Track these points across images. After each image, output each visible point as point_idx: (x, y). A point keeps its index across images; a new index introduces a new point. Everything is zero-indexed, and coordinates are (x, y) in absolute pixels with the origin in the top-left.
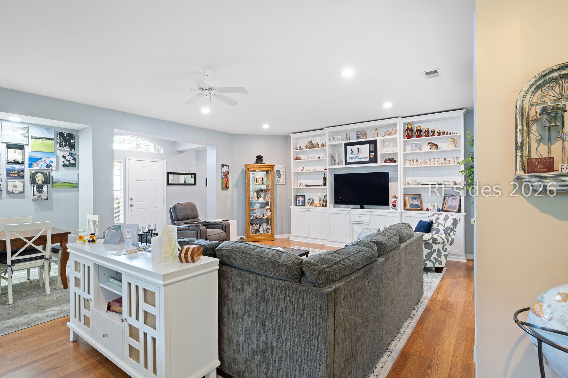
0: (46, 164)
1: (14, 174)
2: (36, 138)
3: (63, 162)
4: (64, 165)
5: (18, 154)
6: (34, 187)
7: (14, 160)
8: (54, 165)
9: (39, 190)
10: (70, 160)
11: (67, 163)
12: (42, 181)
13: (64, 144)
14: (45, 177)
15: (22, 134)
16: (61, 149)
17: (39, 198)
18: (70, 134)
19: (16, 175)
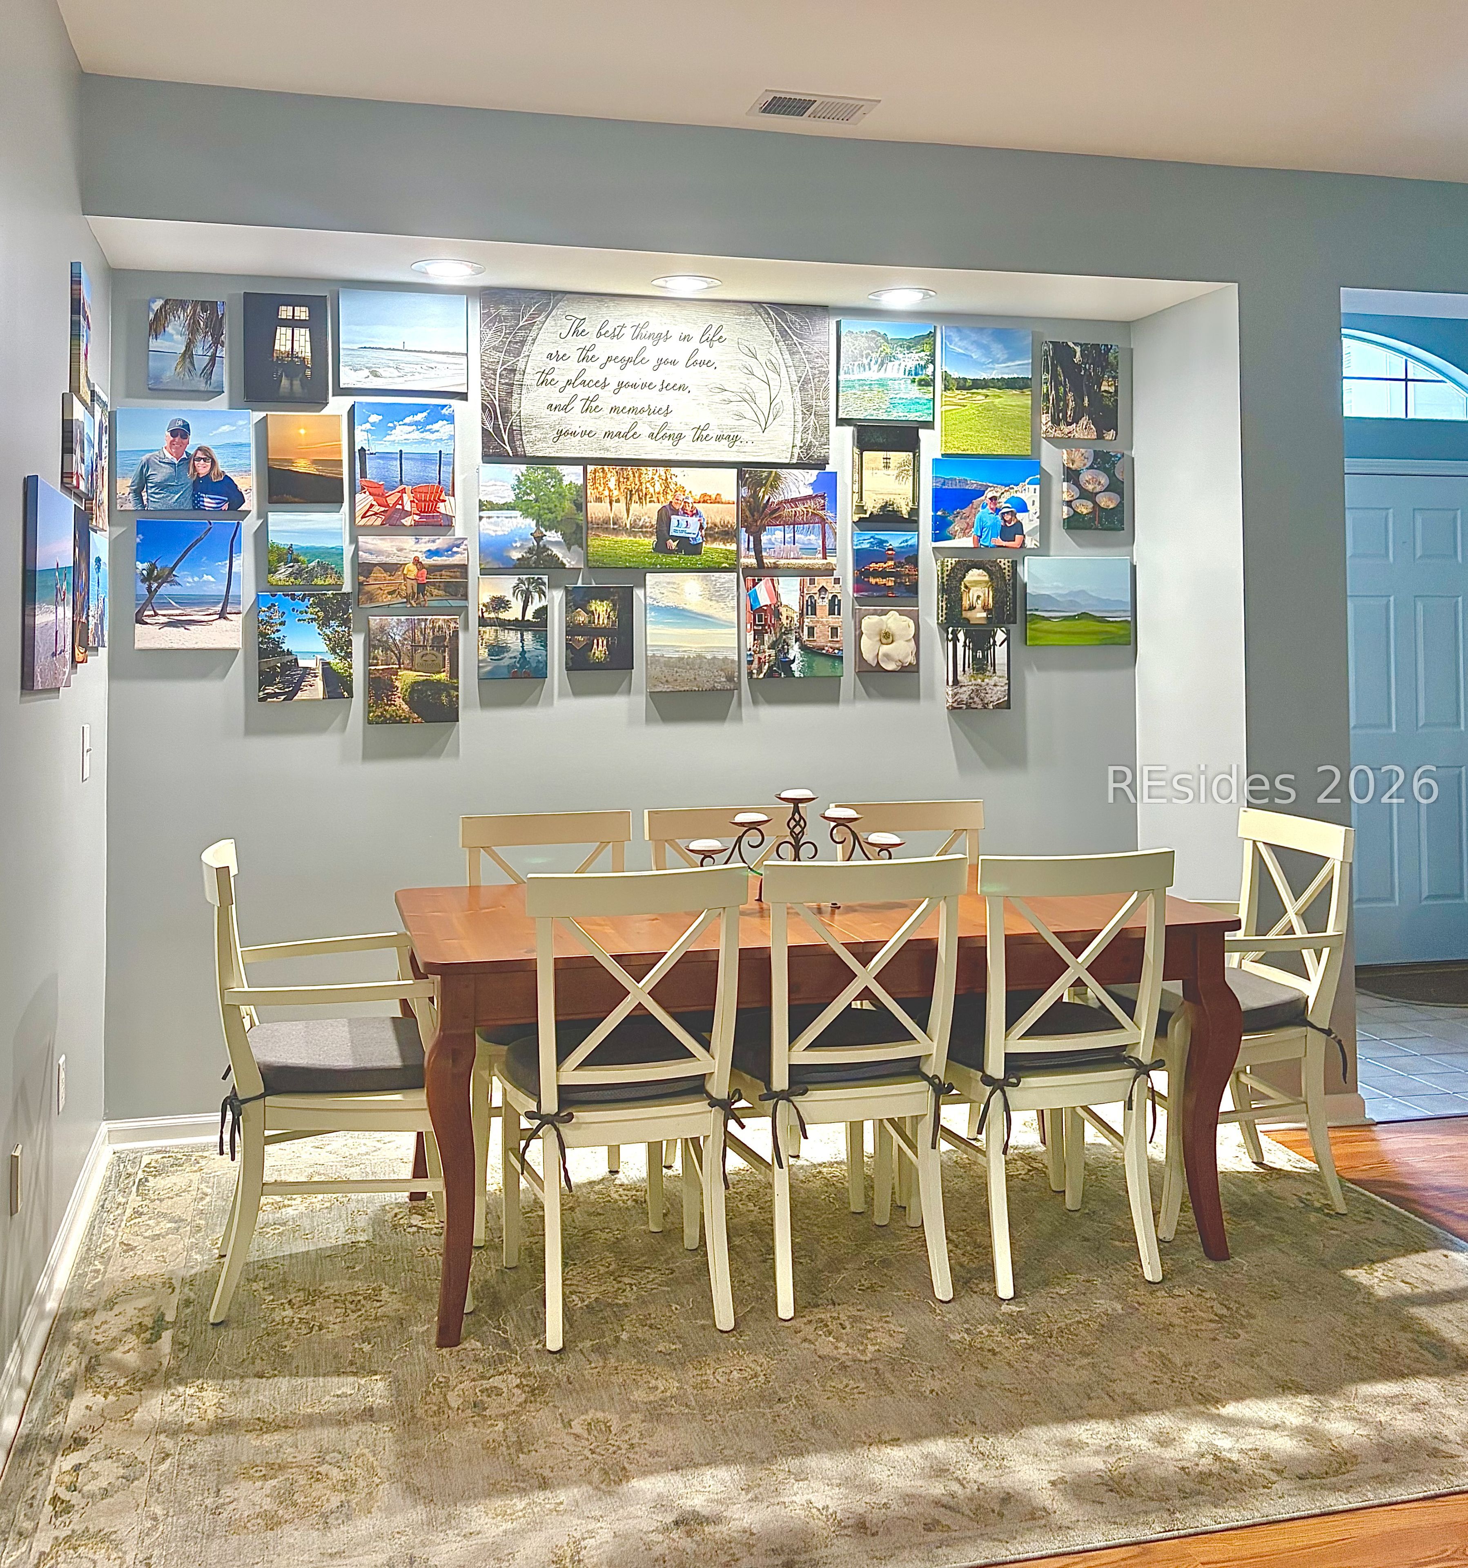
0: (999, 517)
1: (884, 574)
2: (963, 385)
3: (1069, 503)
4: (1074, 523)
5: (898, 475)
6: (955, 640)
7: (883, 508)
8: (1029, 521)
9: (974, 657)
10: (1098, 489)
11: (1084, 508)
12: (985, 608)
13: (1071, 404)
14: (995, 591)
15: (910, 373)
16: (1058, 434)
17: (976, 699)
18: (1096, 346)
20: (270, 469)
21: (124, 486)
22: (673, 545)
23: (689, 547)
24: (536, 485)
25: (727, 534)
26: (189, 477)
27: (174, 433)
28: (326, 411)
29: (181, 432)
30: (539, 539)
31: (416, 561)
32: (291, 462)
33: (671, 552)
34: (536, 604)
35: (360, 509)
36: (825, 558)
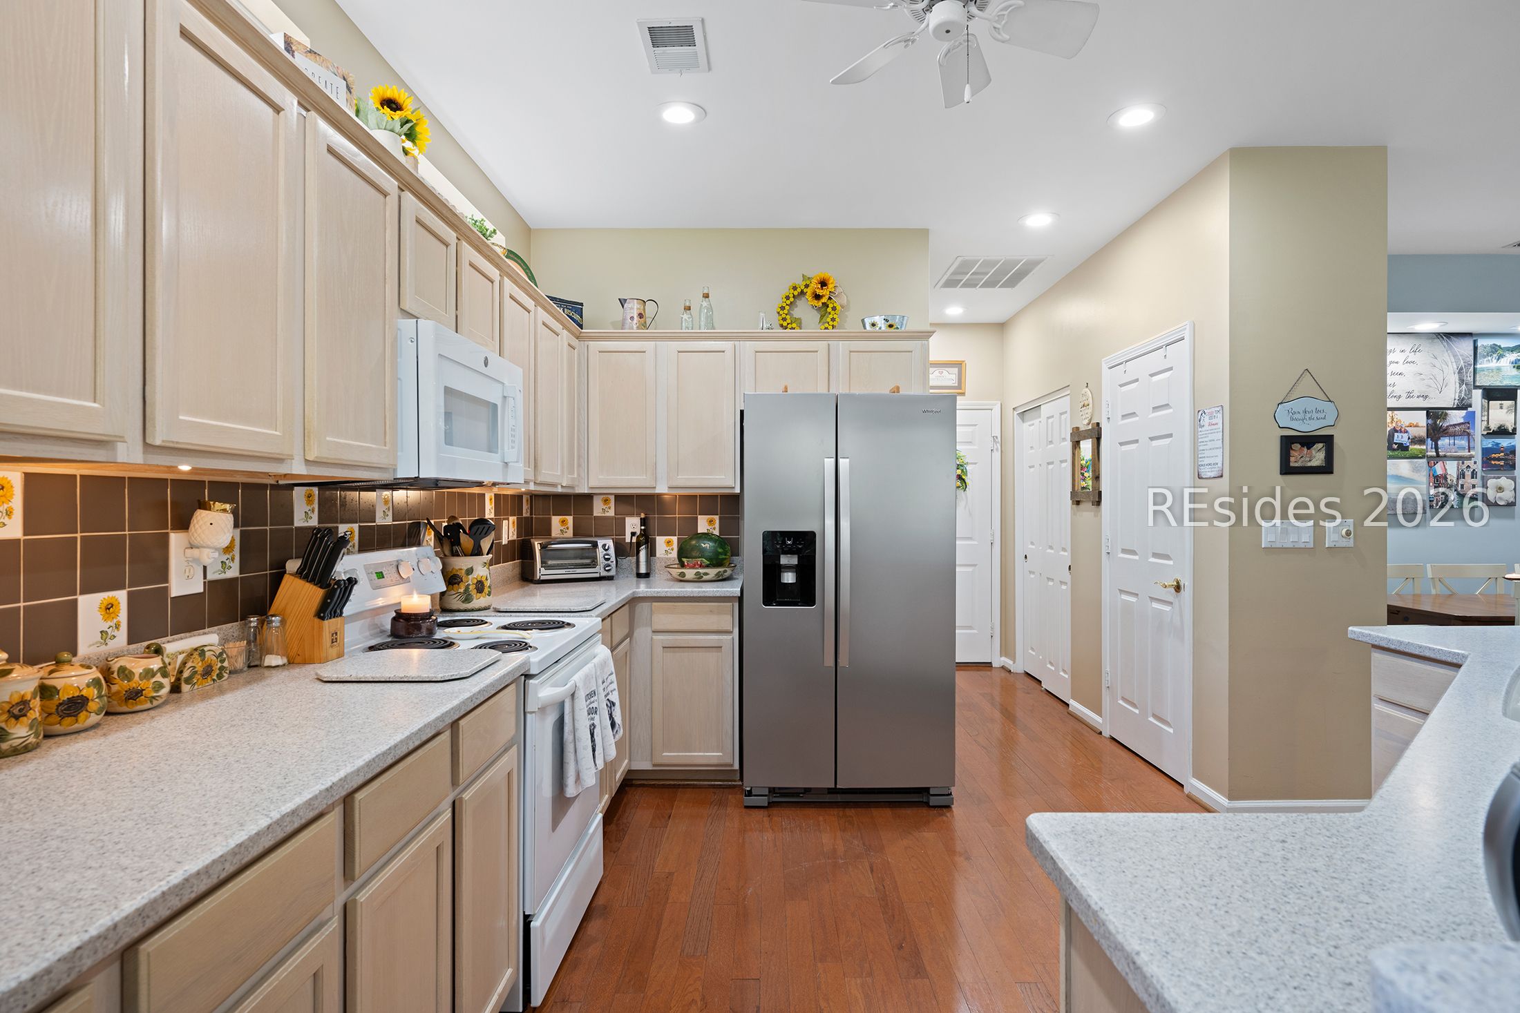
1: (1499, 459)
5: (1507, 412)
7: (1499, 428)
15: (1512, 363)
19: (1502, 463)
22: (1396, 447)
23: (1402, 447)
25: (1421, 441)
33: (1394, 450)
36: (1469, 452)
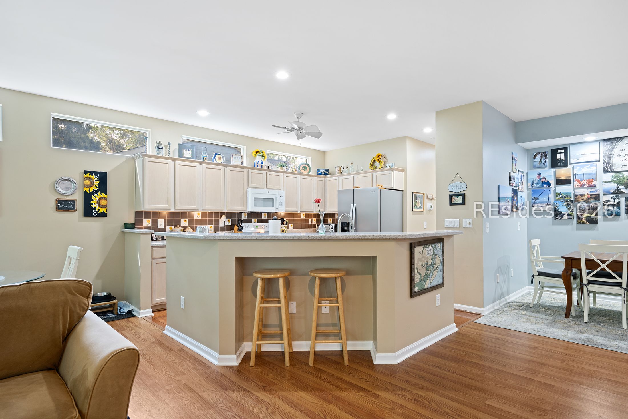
20: (556, 179)
21: (529, 184)
24: (617, 177)
26: (541, 182)
27: (538, 175)
28: (568, 168)
29: (539, 175)
30: (618, 188)
31: (588, 194)
32: (560, 177)
34: (617, 201)
35: (575, 185)
